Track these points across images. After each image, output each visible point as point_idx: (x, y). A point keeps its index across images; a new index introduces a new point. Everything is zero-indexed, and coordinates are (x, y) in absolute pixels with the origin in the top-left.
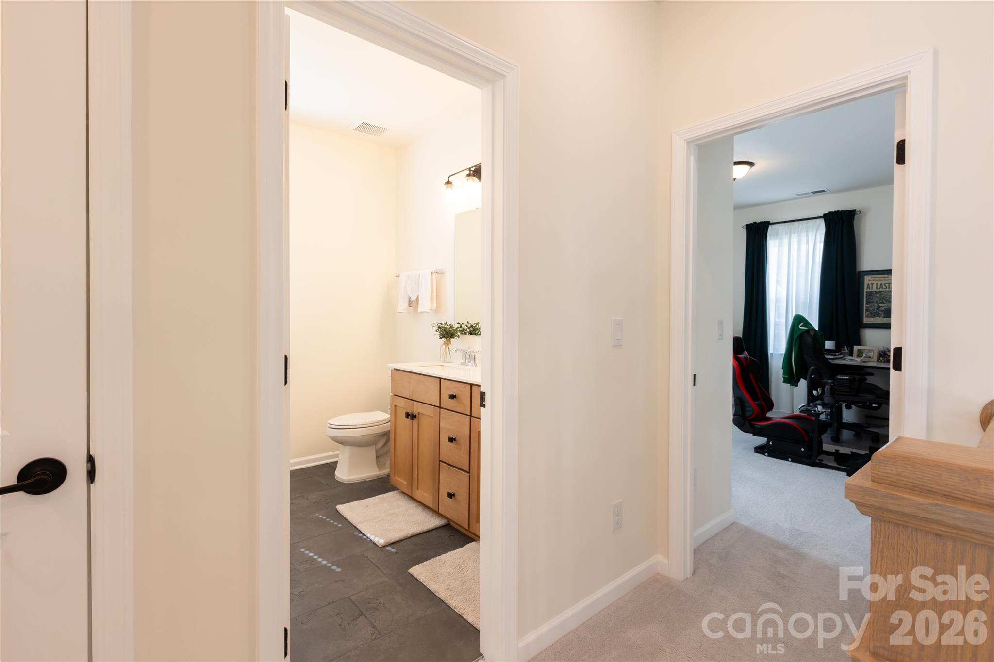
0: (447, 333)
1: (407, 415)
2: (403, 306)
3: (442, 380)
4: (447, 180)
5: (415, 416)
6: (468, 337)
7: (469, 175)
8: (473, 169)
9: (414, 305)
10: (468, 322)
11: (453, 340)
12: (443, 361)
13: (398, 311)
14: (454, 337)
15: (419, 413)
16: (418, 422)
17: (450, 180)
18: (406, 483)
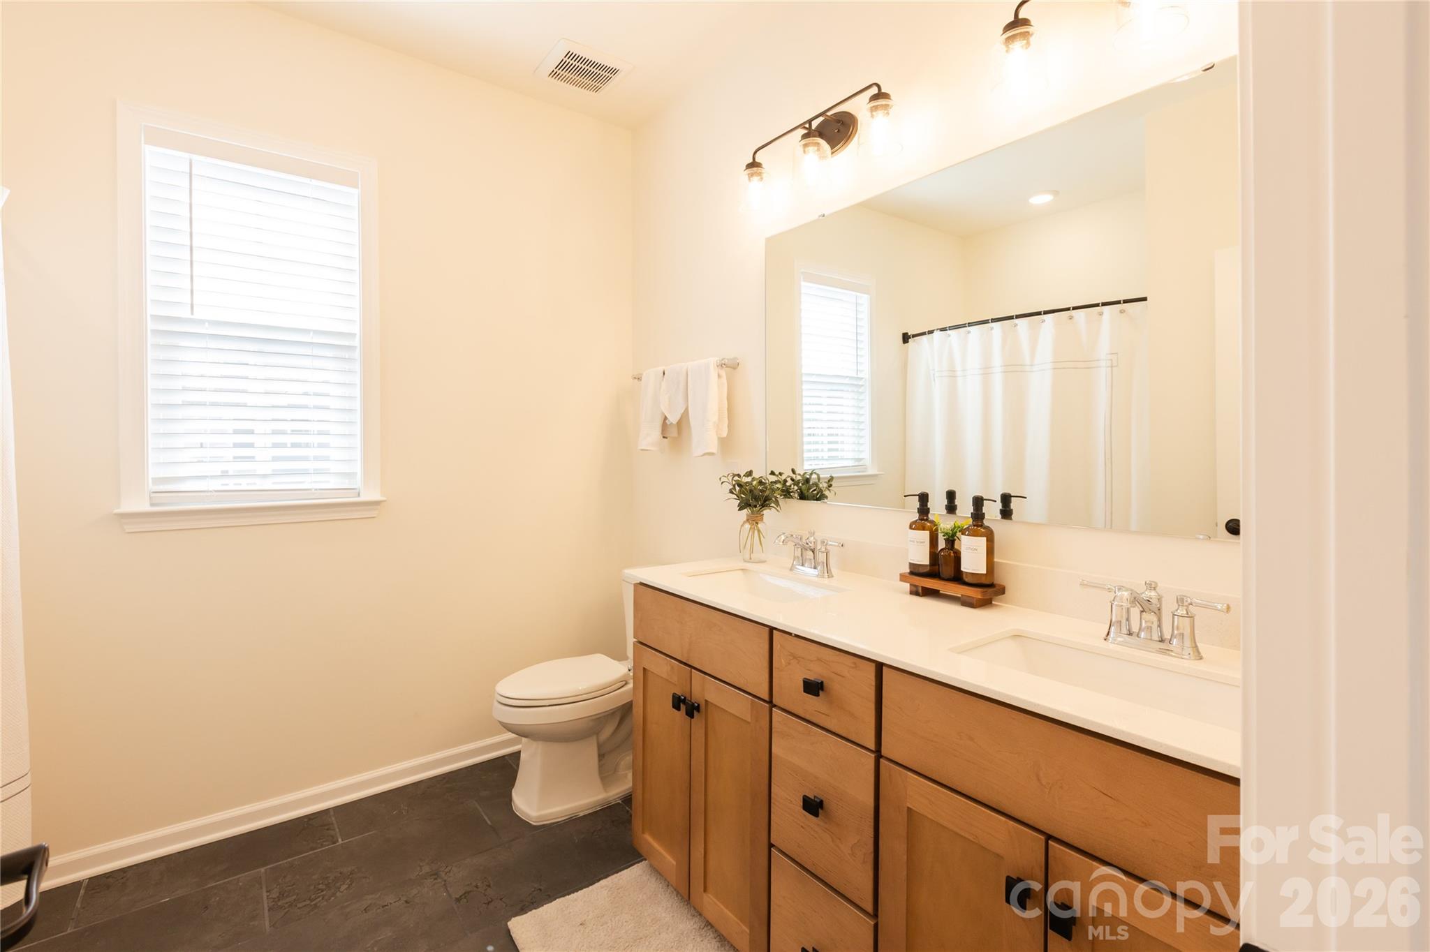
0: (756, 498)
1: (678, 702)
2: (649, 437)
3: (774, 631)
4: (751, 161)
5: (698, 708)
6: (795, 505)
7: (805, 136)
8: (815, 124)
9: (673, 433)
10: (793, 471)
11: (767, 513)
12: (747, 556)
13: (640, 448)
14: (768, 506)
15: (706, 701)
16: (706, 728)
17: (757, 160)
18: (674, 863)
